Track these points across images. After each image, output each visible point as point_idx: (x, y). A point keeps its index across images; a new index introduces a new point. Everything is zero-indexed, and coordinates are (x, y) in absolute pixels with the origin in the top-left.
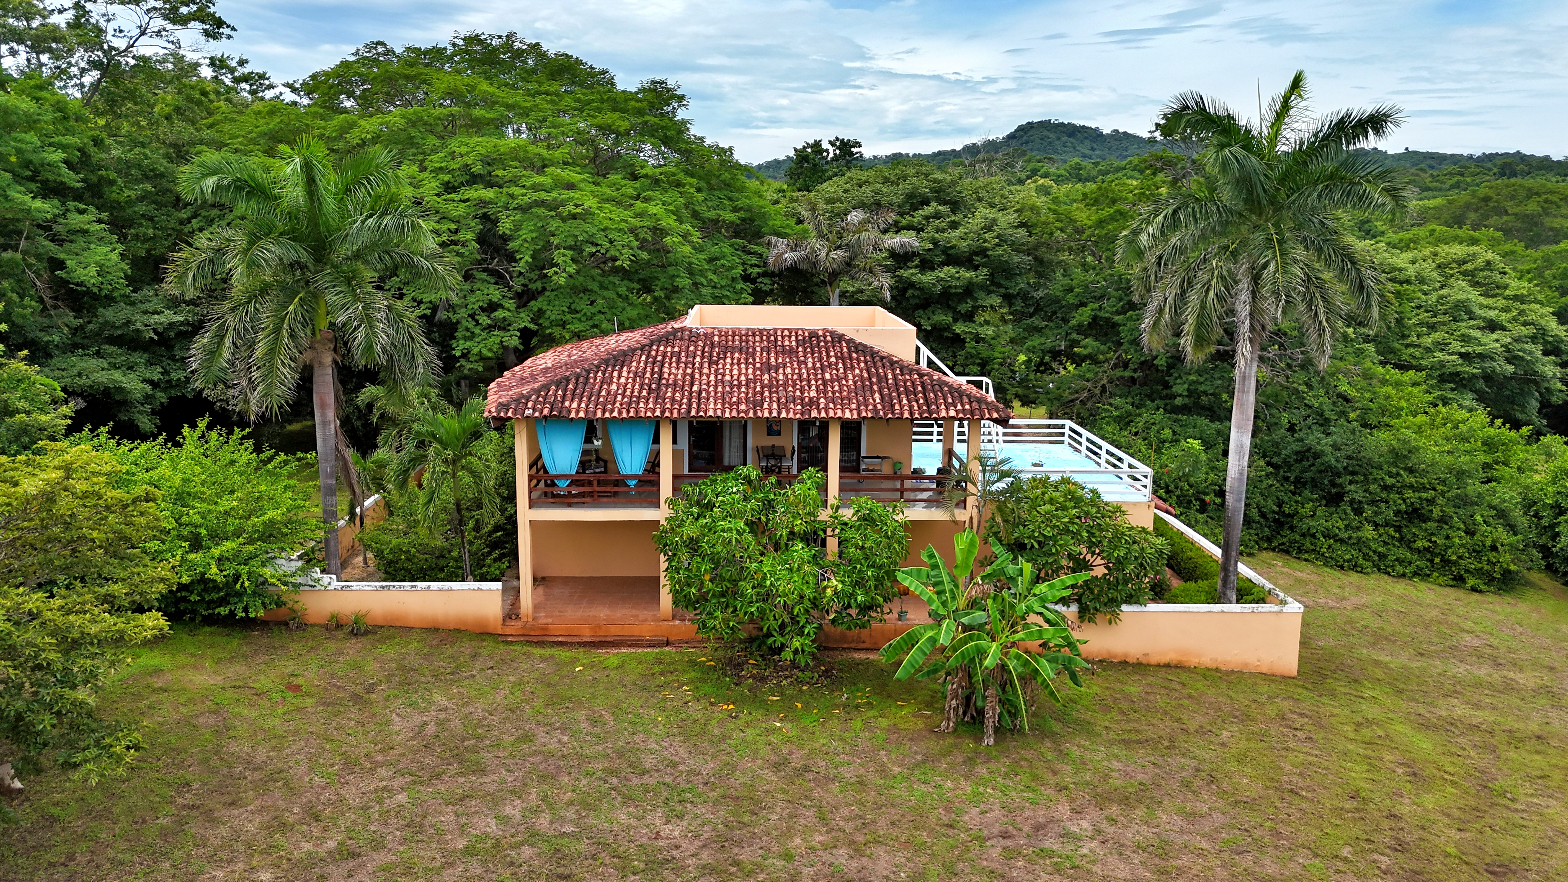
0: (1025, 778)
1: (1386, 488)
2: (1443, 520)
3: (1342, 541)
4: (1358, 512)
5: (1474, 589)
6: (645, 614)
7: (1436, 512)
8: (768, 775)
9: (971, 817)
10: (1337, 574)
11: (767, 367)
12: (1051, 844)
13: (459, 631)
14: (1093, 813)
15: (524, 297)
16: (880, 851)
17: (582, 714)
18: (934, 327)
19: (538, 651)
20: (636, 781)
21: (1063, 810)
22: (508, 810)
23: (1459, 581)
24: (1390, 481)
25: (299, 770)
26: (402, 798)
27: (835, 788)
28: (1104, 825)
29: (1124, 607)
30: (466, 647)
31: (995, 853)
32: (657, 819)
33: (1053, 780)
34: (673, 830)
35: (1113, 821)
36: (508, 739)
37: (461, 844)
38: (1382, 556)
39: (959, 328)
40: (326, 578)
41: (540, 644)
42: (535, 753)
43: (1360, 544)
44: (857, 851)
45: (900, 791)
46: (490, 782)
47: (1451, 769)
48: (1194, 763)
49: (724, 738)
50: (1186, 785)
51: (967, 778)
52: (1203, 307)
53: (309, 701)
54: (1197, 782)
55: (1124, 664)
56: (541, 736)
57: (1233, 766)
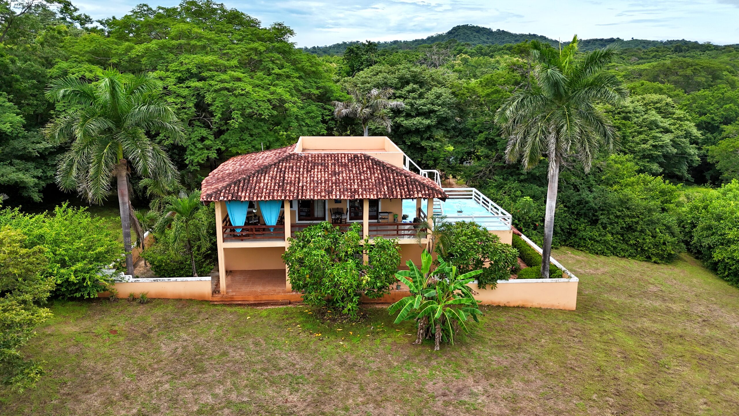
0: (453, 366)
1: (617, 217)
2: (642, 231)
3: (597, 241)
4: (605, 228)
5: (655, 262)
6: (279, 289)
7: (639, 228)
8: (337, 368)
9: (429, 386)
10: (595, 256)
11: (334, 173)
12: (465, 398)
13: (191, 300)
14: (484, 382)
15: (219, 134)
16: (388, 405)
17: (250, 341)
18: (412, 143)
19: (229, 309)
20: (276, 374)
21: (470, 381)
22: (217, 391)
23: (648, 259)
24: (619, 214)
25: (118, 374)
26: (167, 386)
27: (368, 374)
28: (489, 388)
29: (499, 281)
30: (195, 308)
31: (440, 403)
32: (286, 392)
33: (466, 367)
34: (294, 398)
35: (492, 386)
36: (216, 355)
37: (196, 408)
38: (615, 248)
39: (424, 143)
40: (127, 277)
41: (230, 305)
42: (229, 361)
43: (605, 243)
44: (378, 405)
45: (397, 374)
46: (208, 377)
47: (641, 354)
48: (529, 356)
49: (316, 351)
50: (525, 367)
51: (427, 366)
52: (534, 144)
53: (121, 339)
54: (530, 366)
55: (499, 306)
56: (232, 353)
57: (546, 357)
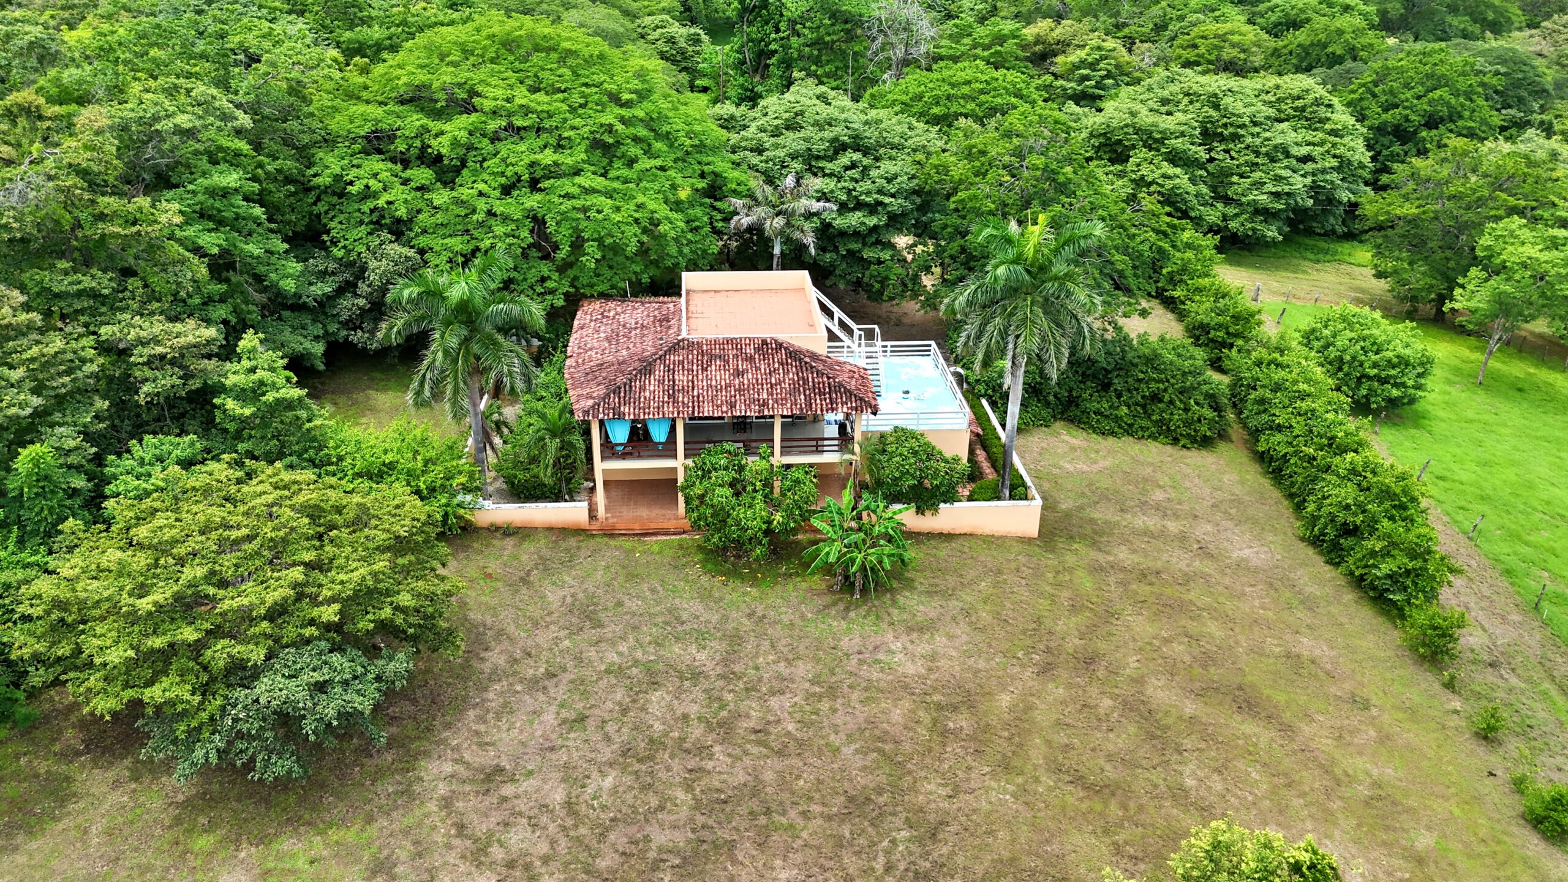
0: (873, 618)
1: (1140, 381)
2: (1171, 402)
3: (1107, 417)
4: (1119, 396)
5: (1184, 446)
6: (669, 513)
7: (1167, 398)
8: (745, 621)
9: (845, 643)
10: (1099, 439)
12: (881, 656)
13: (564, 529)
14: (904, 638)
16: (800, 663)
17: (645, 587)
19: (612, 543)
20: (680, 629)
21: (890, 636)
22: (621, 649)
25: (511, 629)
26: (567, 643)
27: (778, 627)
28: (908, 645)
29: (942, 505)
30: (572, 542)
31: (854, 662)
32: (693, 649)
33: (887, 619)
34: (702, 656)
35: (912, 642)
36: (610, 605)
37: (603, 668)
40: (486, 503)
41: (612, 536)
42: (627, 613)
43: (1117, 419)
44: (789, 662)
45: (811, 629)
46: (607, 632)
47: (1094, 600)
48: (961, 604)
49: (721, 599)
50: (954, 619)
51: (844, 619)
53: (500, 585)
54: (960, 617)
55: (941, 535)
56: (628, 603)
57: (980, 606)
